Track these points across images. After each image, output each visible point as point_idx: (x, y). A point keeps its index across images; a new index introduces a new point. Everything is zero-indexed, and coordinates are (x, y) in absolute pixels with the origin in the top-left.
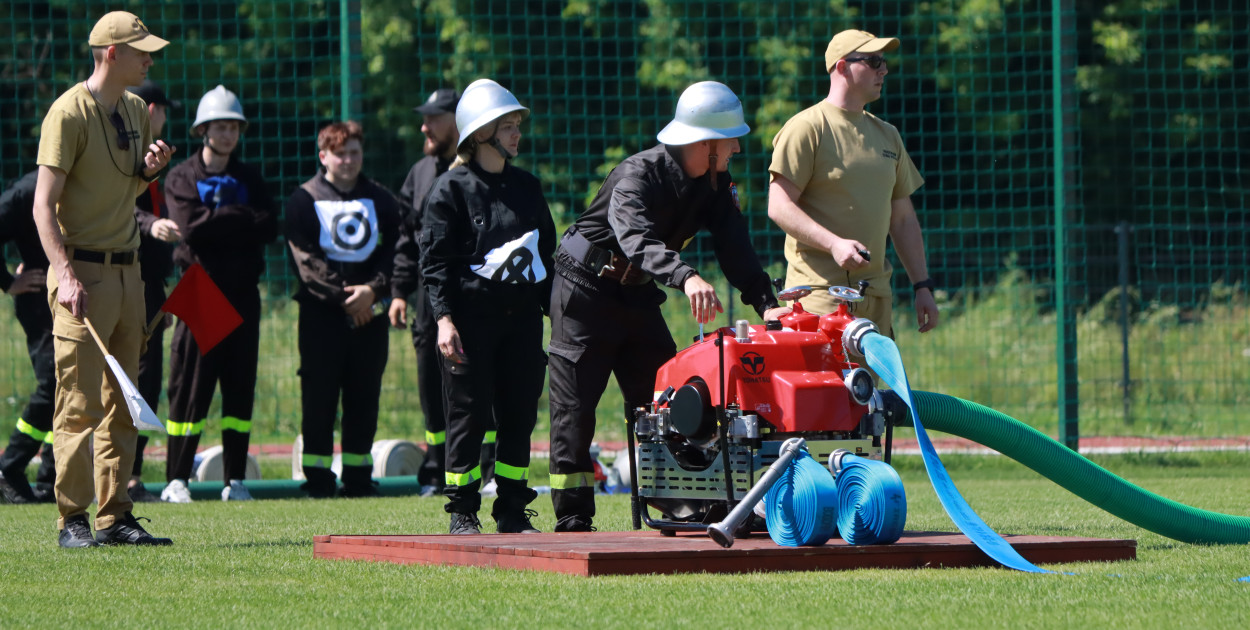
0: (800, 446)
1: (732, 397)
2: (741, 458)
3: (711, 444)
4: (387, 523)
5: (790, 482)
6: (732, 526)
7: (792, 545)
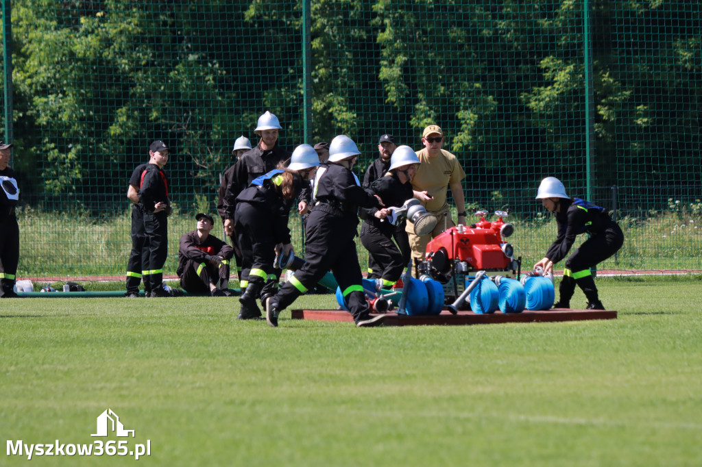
0: (484, 274)
1: (457, 255)
2: (461, 279)
3: (449, 274)
4: (321, 305)
5: (480, 288)
6: (457, 305)
7: (481, 313)
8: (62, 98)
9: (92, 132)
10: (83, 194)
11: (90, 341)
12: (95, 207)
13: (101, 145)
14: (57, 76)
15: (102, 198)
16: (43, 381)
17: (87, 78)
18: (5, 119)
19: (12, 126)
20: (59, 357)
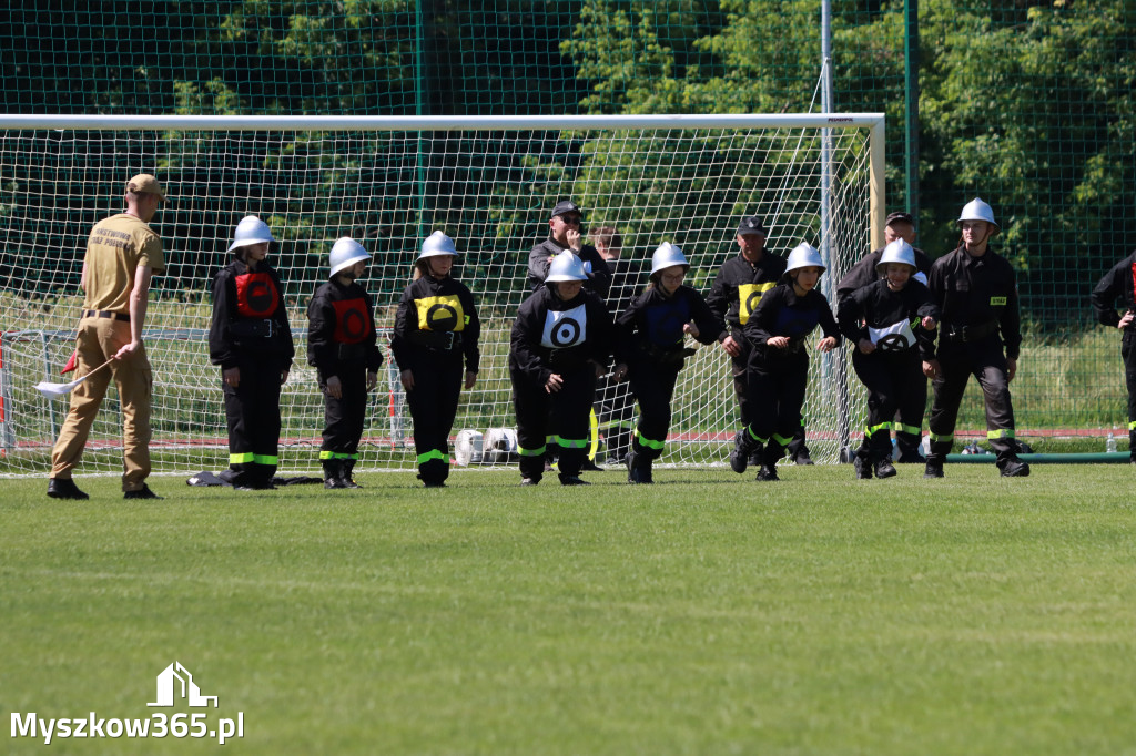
8: (998, 141)
9: (1047, 196)
10: (1030, 296)
11: (1043, 535)
12: (1049, 317)
13: (1061, 216)
14: (991, 105)
15: (1063, 302)
16: (968, 598)
17: (1040, 108)
18: (907, 176)
19: (917, 184)
20: (993, 559)
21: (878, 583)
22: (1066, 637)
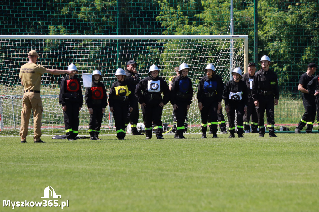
8: (280, 43)
9: (293, 58)
10: (289, 86)
11: (292, 153)
12: (294, 92)
13: (297, 64)
14: (278, 33)
16: (271, 171)
17: (292, 34)
18: (254, 52)
19: (257, 55)
20: (278, 160)
21: (246, 167)
22: (299, 182)
